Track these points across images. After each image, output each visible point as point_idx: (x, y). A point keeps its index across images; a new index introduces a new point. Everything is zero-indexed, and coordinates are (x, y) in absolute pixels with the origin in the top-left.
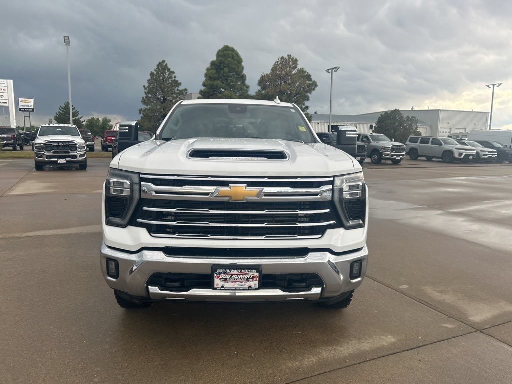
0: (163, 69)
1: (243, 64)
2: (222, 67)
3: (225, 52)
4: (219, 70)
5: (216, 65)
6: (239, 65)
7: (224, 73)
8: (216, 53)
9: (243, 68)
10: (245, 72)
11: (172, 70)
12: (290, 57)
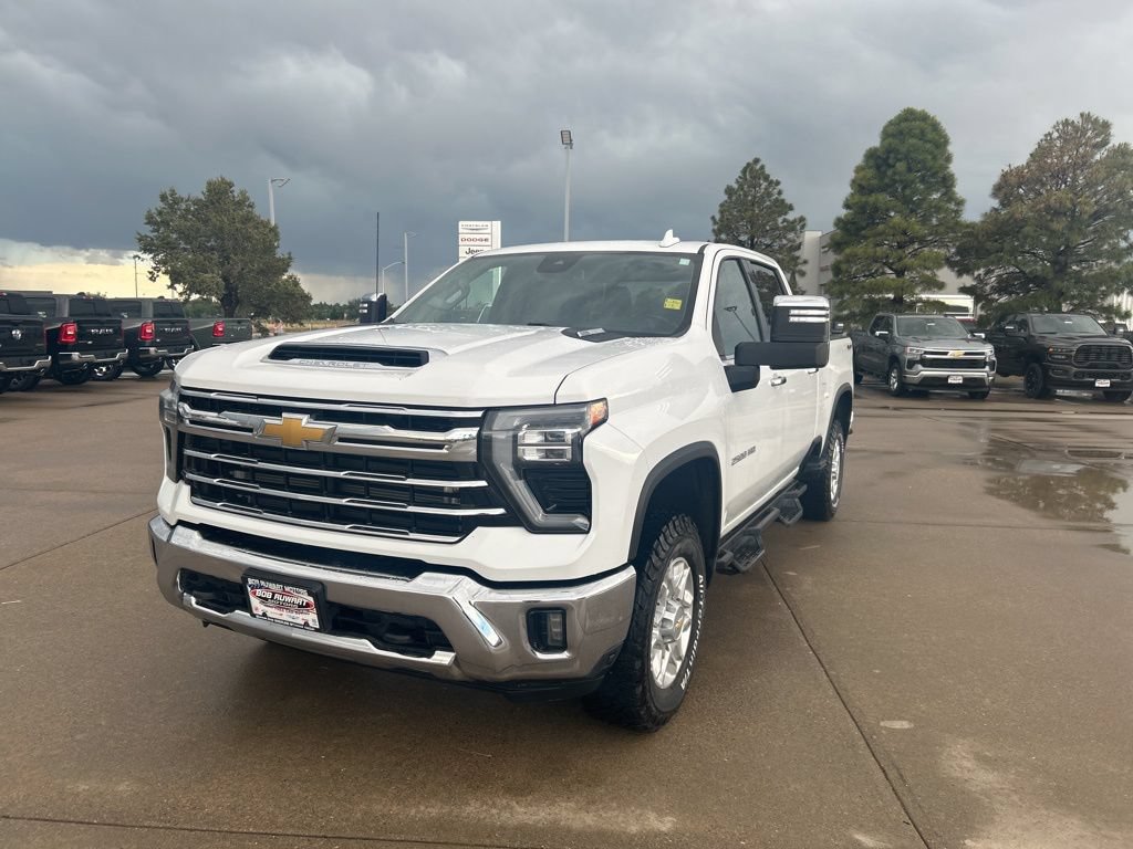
0: (753, 178)
1: (951, 148)
2: (891, 161)
3: (903, 125)
4: (883, 169)
5: (879, 157)
6: (936, 152)
7: (895, 173)
8: (881, 129)
9: (949, 159)
10: (953, 168)
11: (773, 177)
12: (1086, 117)
